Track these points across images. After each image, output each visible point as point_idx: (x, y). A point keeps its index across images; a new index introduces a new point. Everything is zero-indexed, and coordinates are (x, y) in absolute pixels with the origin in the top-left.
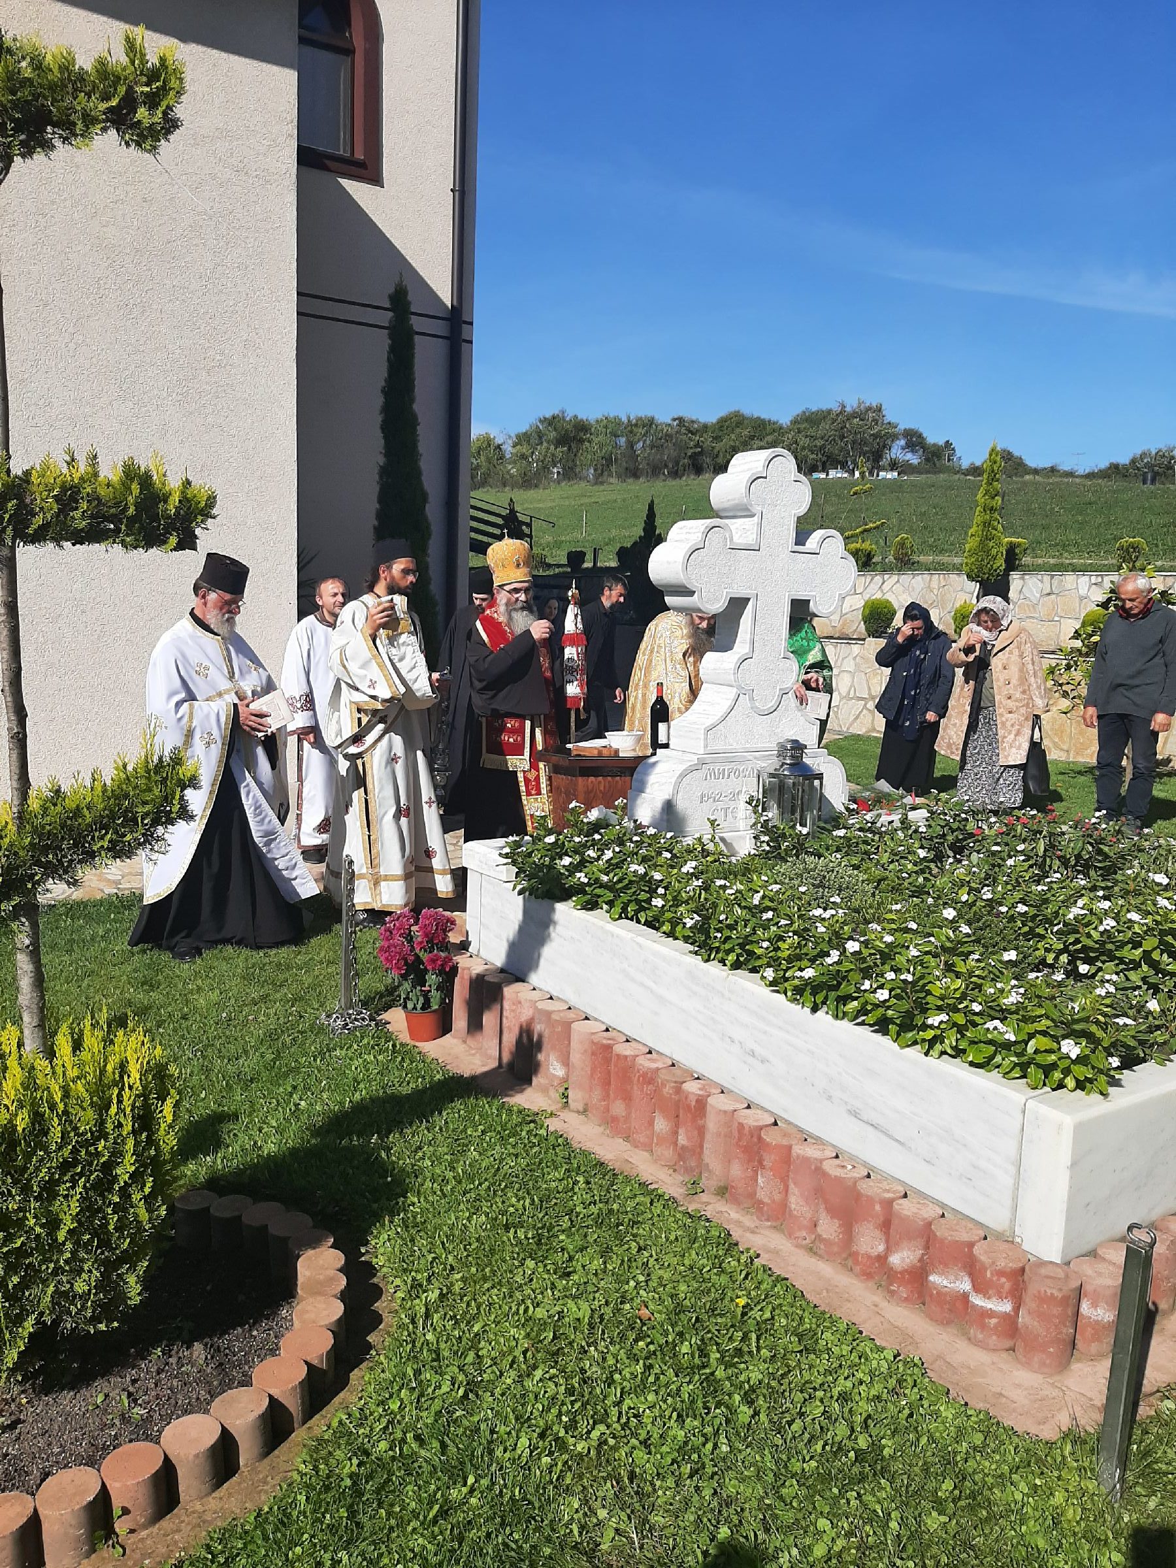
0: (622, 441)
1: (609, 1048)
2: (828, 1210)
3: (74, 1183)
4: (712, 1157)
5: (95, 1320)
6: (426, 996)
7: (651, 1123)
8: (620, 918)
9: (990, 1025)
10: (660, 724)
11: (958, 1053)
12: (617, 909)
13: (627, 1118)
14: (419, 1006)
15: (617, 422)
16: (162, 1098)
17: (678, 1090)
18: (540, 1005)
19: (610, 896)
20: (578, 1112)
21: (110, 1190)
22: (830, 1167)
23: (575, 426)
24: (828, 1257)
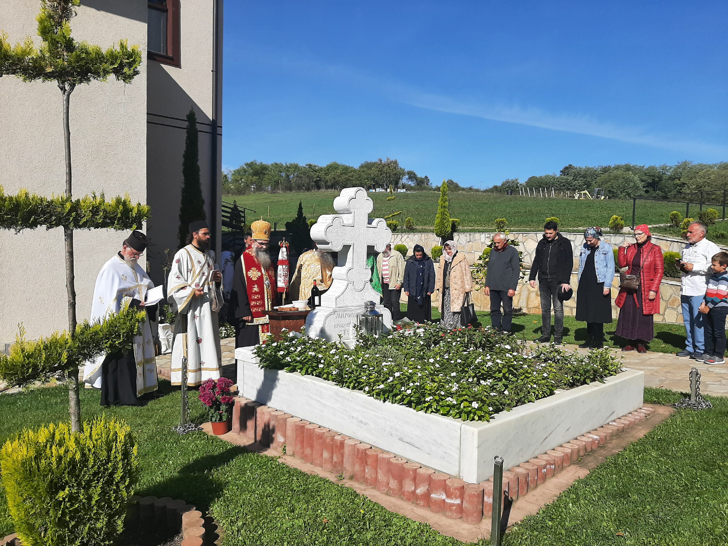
0: (283, 174)
1: (303, 427)
2: (393, 477)
3: (98, 481)
4: (347, 465)
5: (103, 540)
6: (221, 415)
7: (322, 455)
8: (305, 374)
9: (447, 399)
10: (316, 297)
11: (437, 411)
12: (304, 371)
13: (312, 454)
14: (217, 420)
15: (281, 166)
16: (133, 445)
17: (333, 440)
18: (273, 413)
19: (301, 366)
20: (290, 456)
21: (112, 484)
22: (393, 460)
23: (261, 167)
24: (394, 495)
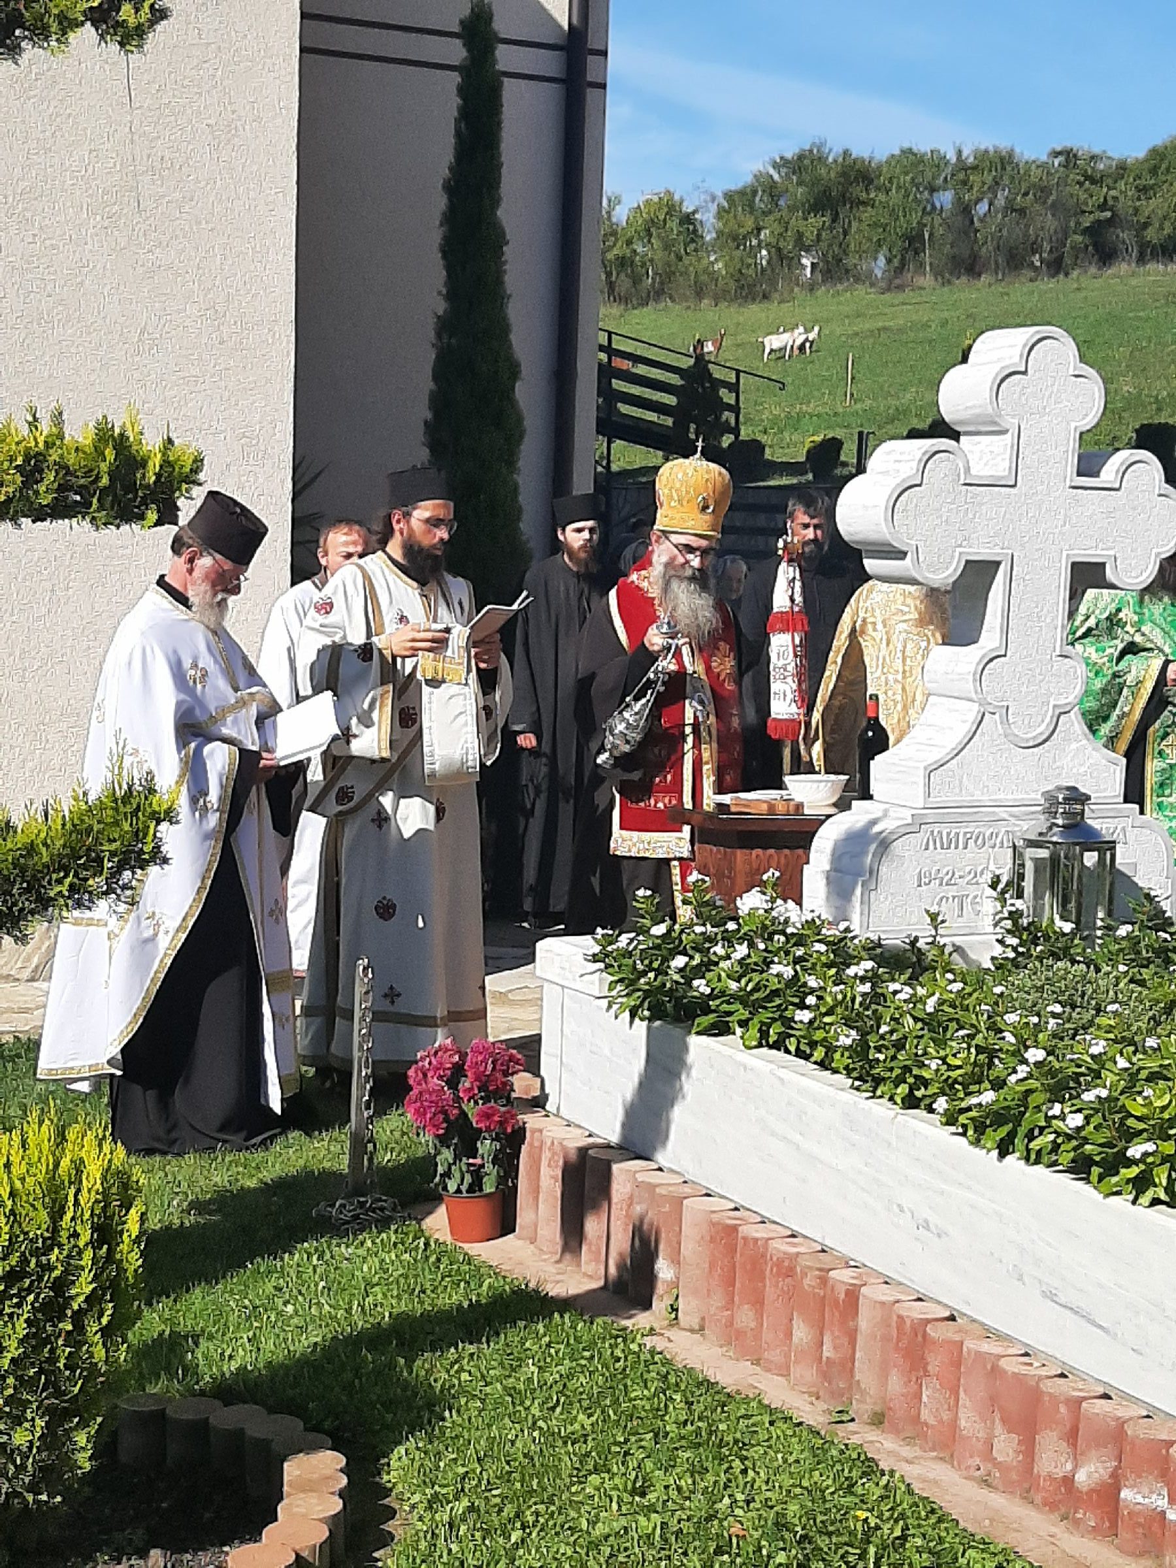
0: (945, 200)
1: (735, 1228)
2: (1004, 1421)
4: (864, 1373)
6: (476, 1172)
7: (789, 1335)
8: (760, 1045)
10: (872, 764)
12: (754, 1032)
13: (758, 1329)
14: (464, 1188)
15: (937, 161)
16: (127, 1205)
17: (824, 1281)
18: (640, 1177)
19: (744, 1014)
20: (692, 1331)
21: (61, 1315)
22: (1011, 1366)
24: (1008, 1488)
